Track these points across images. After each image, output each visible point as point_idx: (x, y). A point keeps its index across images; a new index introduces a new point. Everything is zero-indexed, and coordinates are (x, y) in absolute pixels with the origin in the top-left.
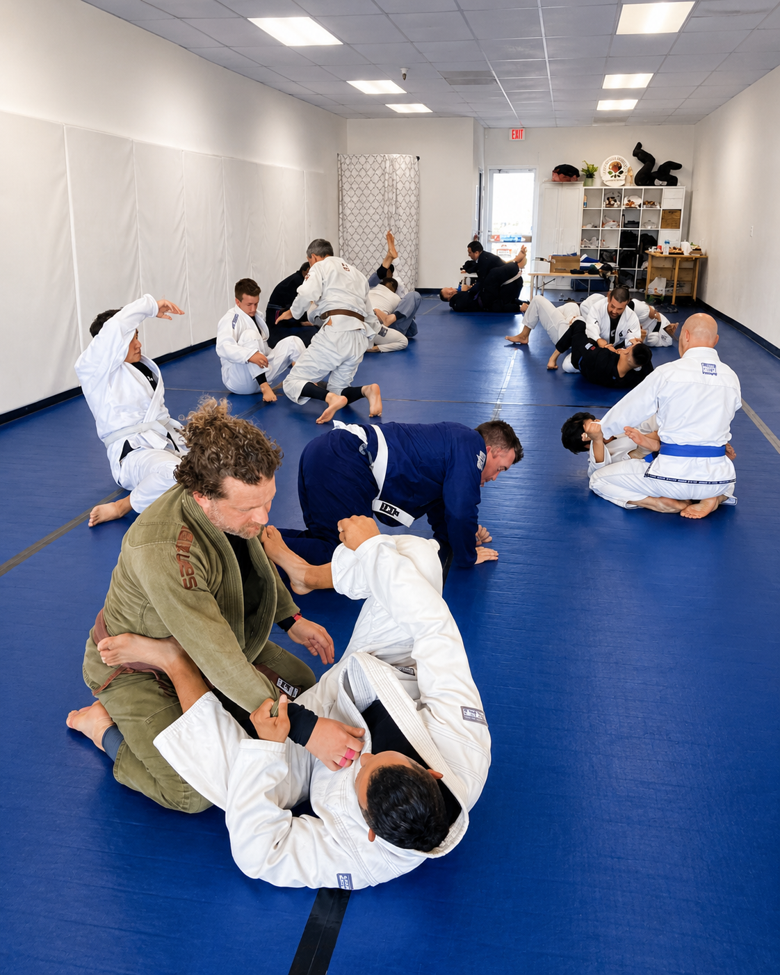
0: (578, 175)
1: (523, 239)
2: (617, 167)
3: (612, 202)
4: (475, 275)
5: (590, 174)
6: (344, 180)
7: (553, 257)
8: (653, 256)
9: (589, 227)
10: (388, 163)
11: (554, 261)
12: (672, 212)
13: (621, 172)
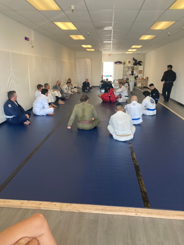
0: (122, 63)
1: (110, 76)
2: (129, 62)
3: (129, 68)
4: (103, 83)
5: (124, 63)
6: (76, 64)
7: (119, 79)
8: (138, 79)
9: (124, 74)
10: (85, 60)
11: (119, 80)
12: (141, 71)
13: (130, 63)
